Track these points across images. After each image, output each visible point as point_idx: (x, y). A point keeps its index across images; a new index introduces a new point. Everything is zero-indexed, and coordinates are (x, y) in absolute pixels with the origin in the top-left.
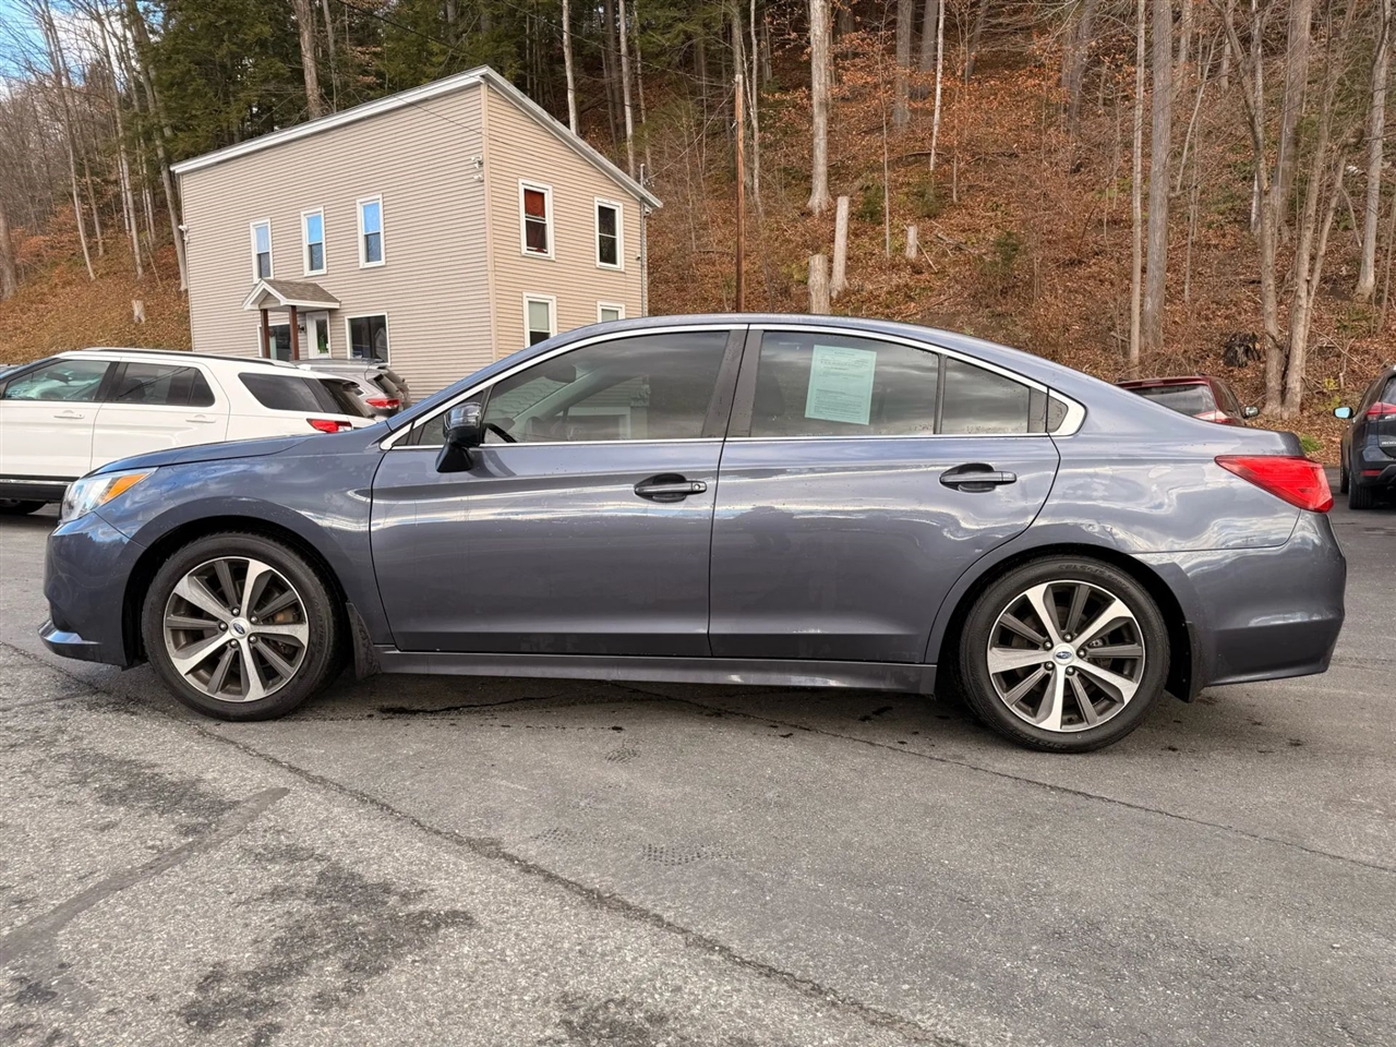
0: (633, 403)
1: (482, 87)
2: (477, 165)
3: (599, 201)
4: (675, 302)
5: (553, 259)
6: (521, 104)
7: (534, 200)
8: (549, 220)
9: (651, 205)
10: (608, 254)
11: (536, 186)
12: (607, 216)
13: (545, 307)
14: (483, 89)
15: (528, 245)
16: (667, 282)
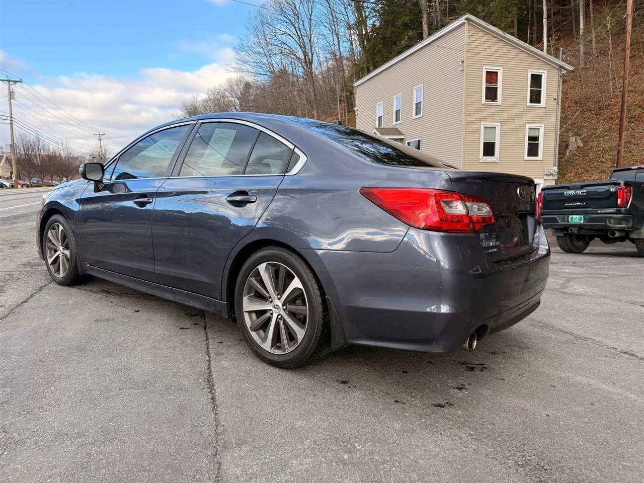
0: (545, 177)
1: (466, 24)
2: (461, 63)
3: (531, 72)
4: (593, 121)
5: (500, 104)
6: (487, 29)
7: (492, 76)
8: (500, 86)
9: (565, 69)
10: (536, 99)
11: (492, 69)
12: (536, 80)
13: (494, 129)
14: (466, 25)
15: (486, 99)
16: (590, 111)
